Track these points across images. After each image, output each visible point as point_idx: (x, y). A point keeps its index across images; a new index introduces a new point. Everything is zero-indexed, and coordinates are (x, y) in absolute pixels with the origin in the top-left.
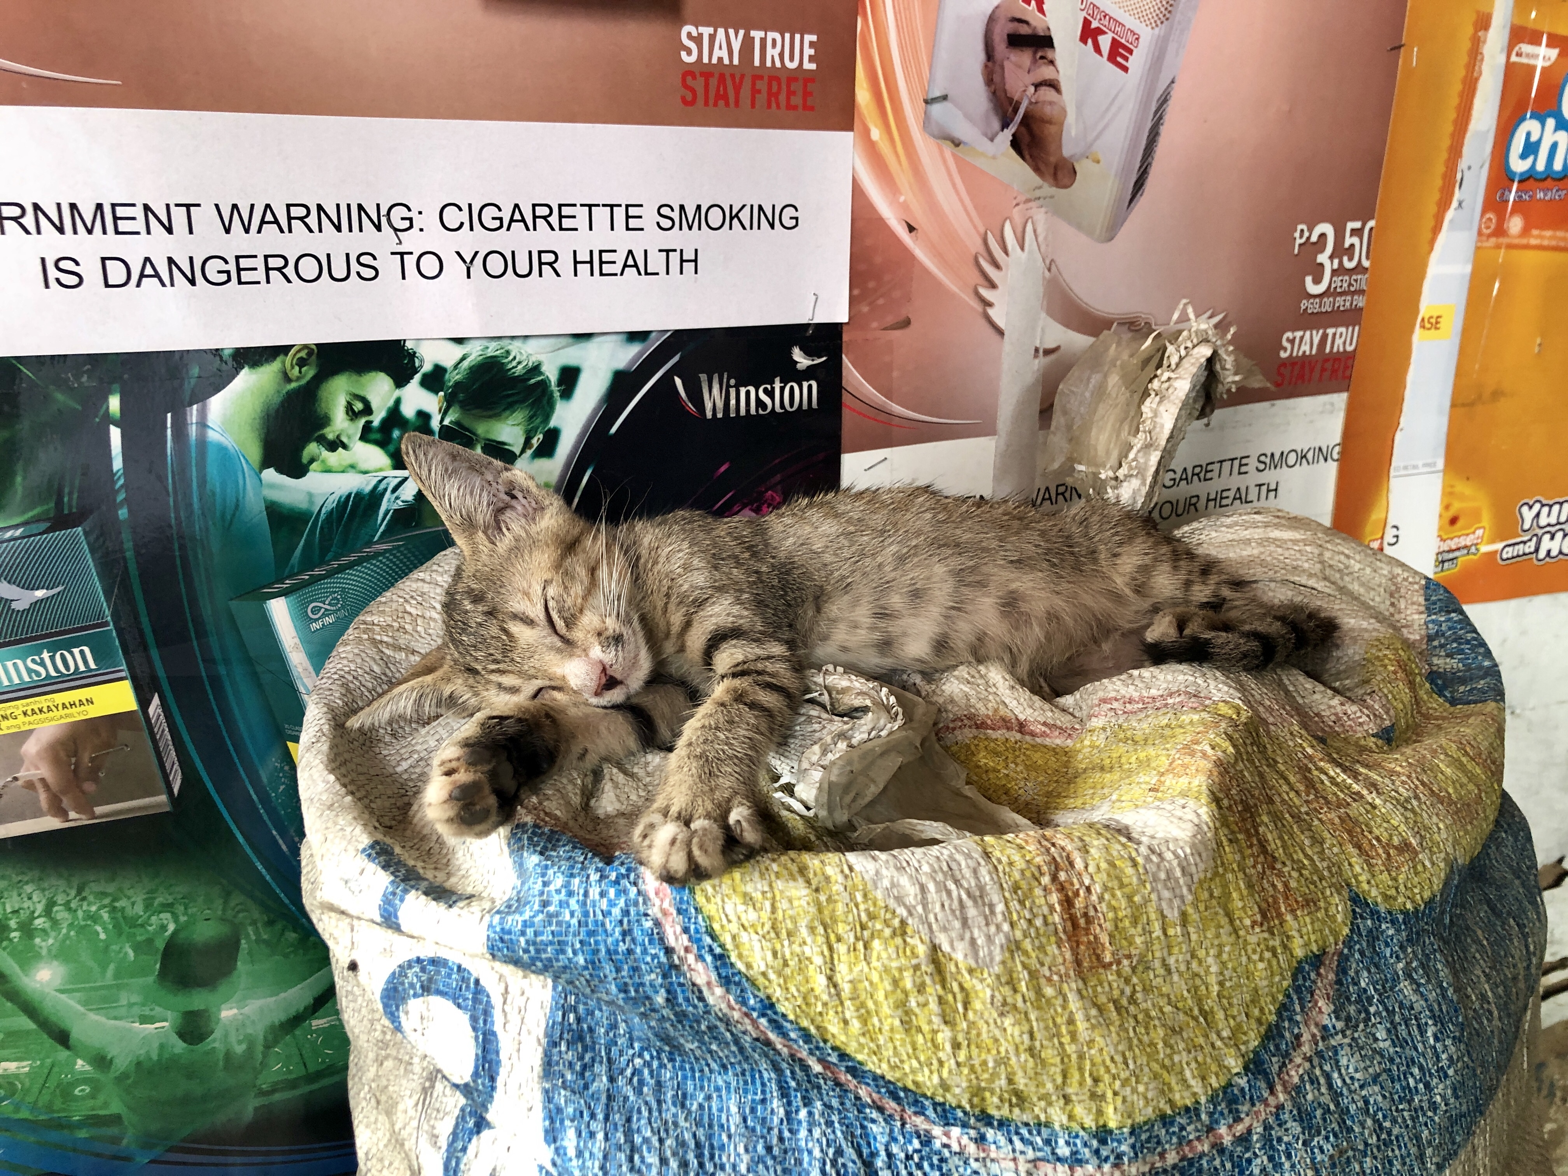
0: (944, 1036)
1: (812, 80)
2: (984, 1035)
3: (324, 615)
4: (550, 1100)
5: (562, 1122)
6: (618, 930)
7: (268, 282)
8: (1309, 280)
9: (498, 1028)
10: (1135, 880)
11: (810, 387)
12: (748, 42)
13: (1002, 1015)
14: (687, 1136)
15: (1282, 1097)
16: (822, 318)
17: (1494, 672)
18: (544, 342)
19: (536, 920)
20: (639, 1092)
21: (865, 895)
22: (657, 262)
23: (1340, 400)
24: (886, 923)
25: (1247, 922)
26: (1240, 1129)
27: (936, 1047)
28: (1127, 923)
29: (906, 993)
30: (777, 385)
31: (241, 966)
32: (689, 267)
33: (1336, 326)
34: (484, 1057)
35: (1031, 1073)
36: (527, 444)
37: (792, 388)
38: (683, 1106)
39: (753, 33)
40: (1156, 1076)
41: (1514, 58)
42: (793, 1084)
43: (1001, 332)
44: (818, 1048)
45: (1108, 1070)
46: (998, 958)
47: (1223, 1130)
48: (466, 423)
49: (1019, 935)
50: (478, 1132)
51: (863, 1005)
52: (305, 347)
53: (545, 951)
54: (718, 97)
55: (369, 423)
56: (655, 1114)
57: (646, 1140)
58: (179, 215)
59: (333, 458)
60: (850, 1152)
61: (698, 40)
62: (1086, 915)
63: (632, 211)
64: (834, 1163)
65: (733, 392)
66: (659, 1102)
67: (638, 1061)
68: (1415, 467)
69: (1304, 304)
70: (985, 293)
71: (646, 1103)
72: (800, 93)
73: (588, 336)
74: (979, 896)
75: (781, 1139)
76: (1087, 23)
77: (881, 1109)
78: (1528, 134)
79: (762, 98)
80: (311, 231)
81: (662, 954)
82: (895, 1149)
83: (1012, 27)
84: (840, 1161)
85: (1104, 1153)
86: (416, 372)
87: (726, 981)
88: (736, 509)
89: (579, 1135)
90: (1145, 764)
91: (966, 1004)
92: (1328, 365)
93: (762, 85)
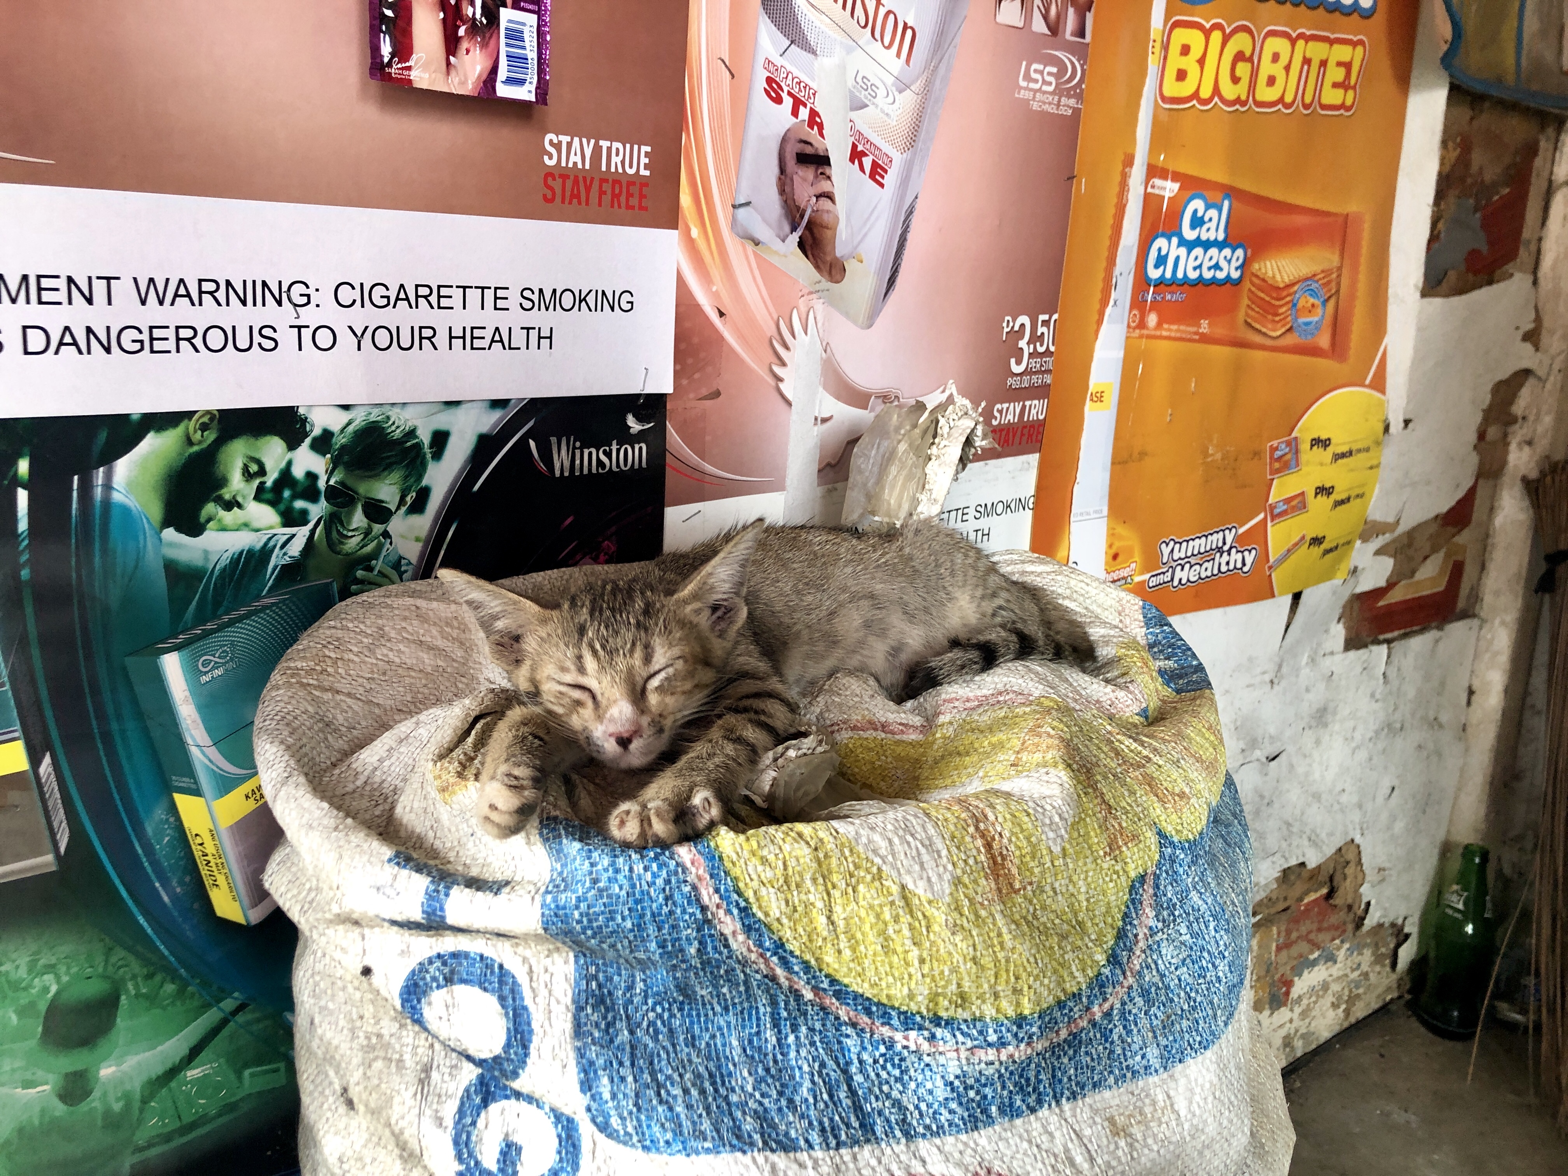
0: (914, 954)
1: (646, 185)
2: (942, 951)
3: (213, 668)
4: (582, 1056)
5: (595, 1072)
6: (661, 896)
7: (178, 351)
8: (1013, 361)
9: (528, 1001)
10: (1030, 825)
11: (641, 449)
12: (597, 150)
13: (953, 934)
14: (701, 1069)
15: (1131, 980)
16: (652, 388)
17: (1200, 668)
18: (419, 408)
19: (589, 895)
20: (656, 1040)
21: (851, 851)
22: (519, 338)
23: (1033, 459)
24: (868, 871)
25: (1101, 853)
26: (1106, 1006)
27: (907, 964)
28: (1028, 858)
29: (886, 924)
30: (614, 447)
31: (121, 1022)
32: (545, 343)
33: (1032, 399)
34: (516, 1030)
35: (973, 977)
36: (402, 501)
37: (626, 450)
38: (694, 1046)
39: (602, 143)
40: (1055, 971)
41: (1149, 190)
42: (784, 1014)
43: (789, 404)
44: (814, 977)
45: (1025, 970)
46: (947, 891)
47: (1096, 1009)
48: (350, 482)
49: (959, 872)
50: (486, 1106)
51: (853, 937)
52: (208, 412)
53: (597, 920)
54: (573, 196)
55: (262, 484)
56: (672, 1055)
57: (669, 1077)
58: (99, 287)
59: (229, 517)
60: (831, 1064)
61: (558, 146)
62: (1001, 854)
63: (500, 293)
64: (820, 1074)
65: (578, 452)
66: (674, 1045)
67: (651, 1015)
68: (1088, 514)
69: (1010, 381)
70: (777, 370)
71: (664, 1048)
72: (637, 195)
73: (457, 403)
74: (929, 846)
75: (775, 1061)
76: (854, 146)
77: (854, 1025)
78: (1160, 249)
79: (607, 199)
80: (219, 304)
81: (698, 912)
82: (865, 1056)
83: (800, 147)
84: (824, 1071)
85: (1021, 1035)
86: (306, 435)
87: (748, 929)
88: (578, 557)
89: (612, 1081)
90: (1001, 745)
91: (928, 928)
92: (1026, 431)
93: (607, 187)
